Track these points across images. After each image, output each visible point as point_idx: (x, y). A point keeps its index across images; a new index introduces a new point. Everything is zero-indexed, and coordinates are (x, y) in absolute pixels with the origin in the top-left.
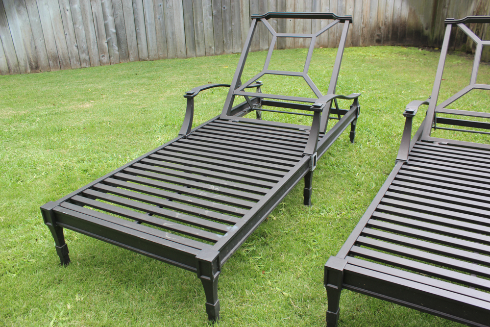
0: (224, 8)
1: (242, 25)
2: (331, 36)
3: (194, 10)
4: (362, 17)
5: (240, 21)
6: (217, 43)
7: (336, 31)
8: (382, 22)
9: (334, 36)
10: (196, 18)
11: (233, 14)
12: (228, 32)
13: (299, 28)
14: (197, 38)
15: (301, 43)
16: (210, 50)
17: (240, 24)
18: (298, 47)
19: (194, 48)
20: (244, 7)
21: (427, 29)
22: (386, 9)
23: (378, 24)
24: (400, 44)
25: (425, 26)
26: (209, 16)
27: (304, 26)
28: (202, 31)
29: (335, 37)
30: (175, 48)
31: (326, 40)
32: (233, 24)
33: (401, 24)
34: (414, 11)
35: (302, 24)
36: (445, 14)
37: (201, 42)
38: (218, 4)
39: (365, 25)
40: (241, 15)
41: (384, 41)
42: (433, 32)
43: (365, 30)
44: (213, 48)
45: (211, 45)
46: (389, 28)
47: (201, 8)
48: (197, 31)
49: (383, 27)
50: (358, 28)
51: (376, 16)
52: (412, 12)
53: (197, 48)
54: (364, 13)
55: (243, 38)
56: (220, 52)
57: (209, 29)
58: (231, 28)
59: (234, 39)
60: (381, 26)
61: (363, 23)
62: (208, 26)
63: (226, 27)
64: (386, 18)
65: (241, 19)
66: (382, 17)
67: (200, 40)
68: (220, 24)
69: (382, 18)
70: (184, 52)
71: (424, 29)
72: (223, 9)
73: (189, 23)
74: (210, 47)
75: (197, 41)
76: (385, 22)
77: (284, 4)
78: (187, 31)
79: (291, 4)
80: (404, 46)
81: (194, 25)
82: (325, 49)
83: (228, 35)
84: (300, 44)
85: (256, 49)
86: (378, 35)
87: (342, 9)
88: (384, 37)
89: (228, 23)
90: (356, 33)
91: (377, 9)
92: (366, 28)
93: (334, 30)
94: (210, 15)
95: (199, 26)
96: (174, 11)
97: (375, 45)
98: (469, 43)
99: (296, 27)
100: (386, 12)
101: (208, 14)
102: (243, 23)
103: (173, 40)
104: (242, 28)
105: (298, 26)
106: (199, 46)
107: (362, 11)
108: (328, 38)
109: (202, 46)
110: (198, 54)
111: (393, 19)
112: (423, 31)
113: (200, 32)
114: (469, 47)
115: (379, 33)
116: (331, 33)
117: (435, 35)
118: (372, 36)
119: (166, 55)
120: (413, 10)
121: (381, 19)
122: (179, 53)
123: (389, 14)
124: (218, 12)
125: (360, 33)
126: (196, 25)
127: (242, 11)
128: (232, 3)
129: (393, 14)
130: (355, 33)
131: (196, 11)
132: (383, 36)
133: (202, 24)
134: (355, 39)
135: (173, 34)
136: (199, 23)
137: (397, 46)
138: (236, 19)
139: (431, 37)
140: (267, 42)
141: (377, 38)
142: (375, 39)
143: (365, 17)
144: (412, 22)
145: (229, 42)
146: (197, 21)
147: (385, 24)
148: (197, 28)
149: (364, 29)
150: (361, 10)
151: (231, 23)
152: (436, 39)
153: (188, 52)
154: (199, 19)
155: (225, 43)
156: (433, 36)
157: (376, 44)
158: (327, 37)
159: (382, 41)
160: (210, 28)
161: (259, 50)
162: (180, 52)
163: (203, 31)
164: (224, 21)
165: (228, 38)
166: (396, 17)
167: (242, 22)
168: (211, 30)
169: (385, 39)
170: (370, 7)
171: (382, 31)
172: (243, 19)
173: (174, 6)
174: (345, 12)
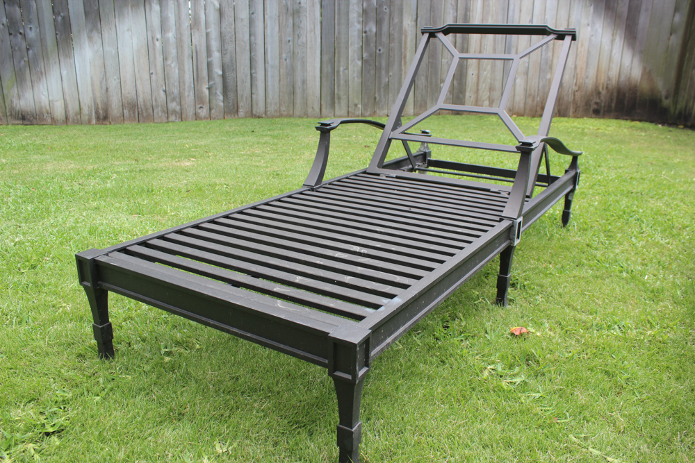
0: (380, 50)
1: (403, 77)
2: (530, 101)
3: (336, 51)
4: (575, 76)
5: (401, 70)
6: (366, 100)
7: (536, 94)
8: (603, 84)
9: (533, 101)
10: (339, 61)
11: (392, 59)
12: (383, 85)
13: (484, 85)
14: (338, 90)
16: (355, 110)
17: (401, 75)
19: (333, 105)
20: (408, 50)
21: (666, 98)
22: (609, 66)
23: (596, 87)
24: (627, 118)
25: (664, 93)
26: (357, 61)
27: (491, 84)
28: (345, 82)
29: (535, 102)
30: (305, 103)
31: (522, 105)
32: (391, 74)
33: (630, 89)
34: (650, 71)
35: (489, 80)
37: (344, 97)
38: (372, 45)
39: (579, 88)
40: (403, 62)
41: (604, 111)
42: (675, 103)
43: (578, 94)
44: (360, 106)
45: (356, 101)
46: (612, 94)
47: (347, 48)
48: (339, 81)
49: (604, 92)
50: (568, 91)
51: (595, 76)
52: (647, 73)
53: (336, 105)
54: (578, 71)
56: (368, 113)
57: (356, 78)
58: (387, 80)
59: (390, 95)
60: (601, 90)
61: (576, 84)
62: (355, 75)
63: (380, 77)
64: (609, 79)
65: (403, 68)
66: (603, 77)
67: (342, 93)
68: (372, 72)
69: (603, 79)
70: (317, 110)
71: (663, 98)
72: (378, 51)
73: (327, 69)
74: (356, 105)
75: (338, 94)
76: (607, 85)
78: (324, 80)
80: (633, 120)
81: (334, 72)
82: (522, 118)
83: (382, 90)
86: (596, 103)
87: (547, 63)
88: (604, 106)
89: (383, 72)
90: (566, 98)
91: (596, 66)
92: (579, 92)
93: (534, 92)
94: (359, 60)
95: (341, 73)
96: (308, 50)
97: (591, 117)
99: (480, 84)
100: (609, 70)
101: (356, 57)
102: (405, 73)
103: (304, 91)
104: (402, 80)
105: (484, 82)
106: (339, 103)
107: (575, 67)
108: (525, 104)
109: (344, 102)
110: (337, 113)
111: (618, 81)
112: (661, 101)
113: (342, 82)
115: (598, 101)
116: (530, 95)
117: (679, 107)
118: (587, 104)
119: (291, 112)
120: (648, 70)
121: (602, 81)
122: (310, 110)
123: (614, 74)
124: (371, 55)
125: (571, 98)
126: (338, 72)
127: (405, 57)
128: (392, 45)
129: (619, 74)
130: (563, 98)
131: (339, 53)
132: (603, 104)
133: (346, 71)
134: (563, 107)
135: (304, 82)
136: (342, 69)
137: (623, 119)
138: (396, 67)
139: (672, 109)
141: (595, 107)
142: (592, 108)
143: (579, 76)
144: (645, 87)
145: (383, 99)
146: (339, 67)
147: (607, 88)
148: (339, 76)
149: (576, 93)
150: (573, 66)
151: (387, 72)
152: (680, 113)
153: (324, 110)
154: (342, 63)
155: (377, 100)
156: (676, 109)
157: (593, 116)
158: (523, 101)
159: (602, 112)
160: (357, 77)
162: (311, 109)
163: (347, 82)
164: (378, 69)
165: (382, 94)
166: (623, 78)
167: (403, 72)
168: (358, 80)
169: (606, 109)
170: (587, 63)
171: (602, 98)
172: (405, 68)
173: (309, 43)
174: (551, 68)
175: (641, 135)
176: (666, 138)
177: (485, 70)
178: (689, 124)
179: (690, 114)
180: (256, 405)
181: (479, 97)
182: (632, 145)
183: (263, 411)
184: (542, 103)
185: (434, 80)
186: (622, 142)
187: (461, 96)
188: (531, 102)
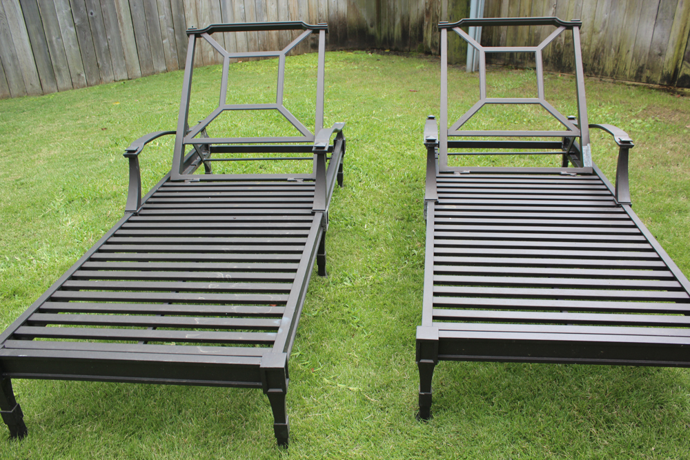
0: (92, 14)
1: (122, 38)
3: (43, 19)
4: (290, 15)
5: (119, 32)
6: (89, 68)
9: (255, 45)
10: (49, 31)
11: (107, 22)
12: (103, 51)
14: (56, 62)
15: (212, 58)
16: (79, 80)
17: (120, 37)
18: (208, 64)
19: (53, 78)
20: (122, 10)
21: (372, 26)
22: (318, 3)
24: (342, 48)
25: (369, 22)
26: (69, 27)
28: (62, 51)
29: (257, 45)
30: (21, 80)
32: (109, 37)
33: (340, 22)
34: (354, 3)
36: (392, 7)
37: (63, 68)
38: (82, 9)
40: (119, 24)
42: (380, 29)
43: (295, 33)
44: (83, 75)
45: (79, 71)
47: (55, 15)
48: (54, 51)
51: (307, 13)
52: (352, 5)
53: (58, 78)
55: (127, 58)
56: (94, 81)
57: (72, 47)
58: (107, 44)
59: (113, 59)
62: (71, 43)
63: (98, 42)
64: (320, 15)
65: (121, 30)
66: (314, 15)
67: (61, 65)
68: (89, 38)
70: (37, 86)
71: (369, 27)
72: (90, 15)
73: (38, 40)
74: (79, 75)
75: (56, 66)
76: (320, 20)
77: (181, 4)
78: (37, 52)
79: (191, 4)
80: (348, 50)
81: (46, 43)
82: (247, 63)
83: (103, 55)
84: (210, 59)
85: (148, 72)
86: (313, 38)
87: (261, 6)
89: (101, 37)
90: (285, 37)
91: (307, 5)
93: (255, 36)
94: (71, 26)
95: (55, 43)
96: (9, 21)
97: (310, 52)
98: (426, 42)
100: (318, 7)
101: (67, 24)
102: (124, 34)
103: (16, 67)
104: (123, 42)
106: (60, 75)
107: (288, 8)
109: (65, 74)
110: (61, 86)
111: (329, 16)
112: (367, 29)
113: (58, 53)
114: (427, 47)
116: (251, 40)
117: (383, 33)
119: (8, 92)
120: (352, 3)
121: (314, 17)
122: (29, 88)
123: (323, 9)
124: (83, 20)
125: (290, 37)
126: (51, 42)
127: (121, 17)
128: (104, 7)
129: (328, 10)
130: (282, 38)
131: (47, 21)
133: (60, 40)
135: (14, 57)
136: (54, 38)
137: (339, 50)
138: (113, 30)
139: (378, 35)
140: (163, 60)
141: (312, 42)
142: (309, 44)
143: (293, 15)
144: (352, 18)
145: (107, 65)
146: (50, 36)
148: (52, 46)
150: (286, 7)
151: (105, 35)
152: (385, 39)
153: (44, 85)
154: (53, 32)
155: (100, 66)
156: (381, 35)
157: (312, 50)
158: (246, 46)
160: (74, 45)
161: (153, 73)
162: (30, 86)
163: (63, 51)
164: (94, 34)
165: (105, 59)
166: (332, 13)
167: (122, 34)
168: (75, 49)
170: (298, 2)
172: (123, 30)
173: (7, 13)
174: (266, 11)
175: (355, 69)
176: (375, 68)
177: (204, 21)
178: (393, 48)
179: (393, 39)
180: (88, 430)
181: (203, 48)
182: (347, 82)
183: (96, 432)
184: (263, 45)
185: (155, 38)
186: (339, 80)
187: (185, 49)
188: (253, 46)
